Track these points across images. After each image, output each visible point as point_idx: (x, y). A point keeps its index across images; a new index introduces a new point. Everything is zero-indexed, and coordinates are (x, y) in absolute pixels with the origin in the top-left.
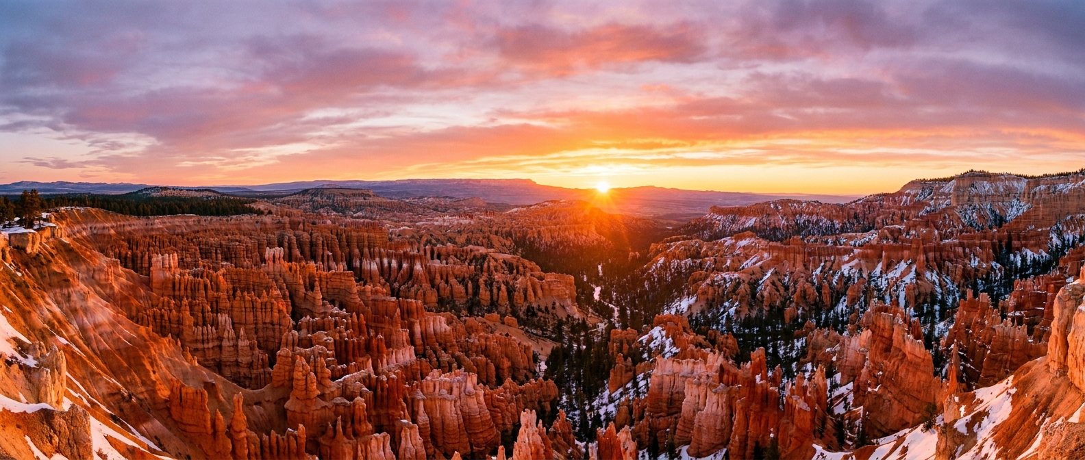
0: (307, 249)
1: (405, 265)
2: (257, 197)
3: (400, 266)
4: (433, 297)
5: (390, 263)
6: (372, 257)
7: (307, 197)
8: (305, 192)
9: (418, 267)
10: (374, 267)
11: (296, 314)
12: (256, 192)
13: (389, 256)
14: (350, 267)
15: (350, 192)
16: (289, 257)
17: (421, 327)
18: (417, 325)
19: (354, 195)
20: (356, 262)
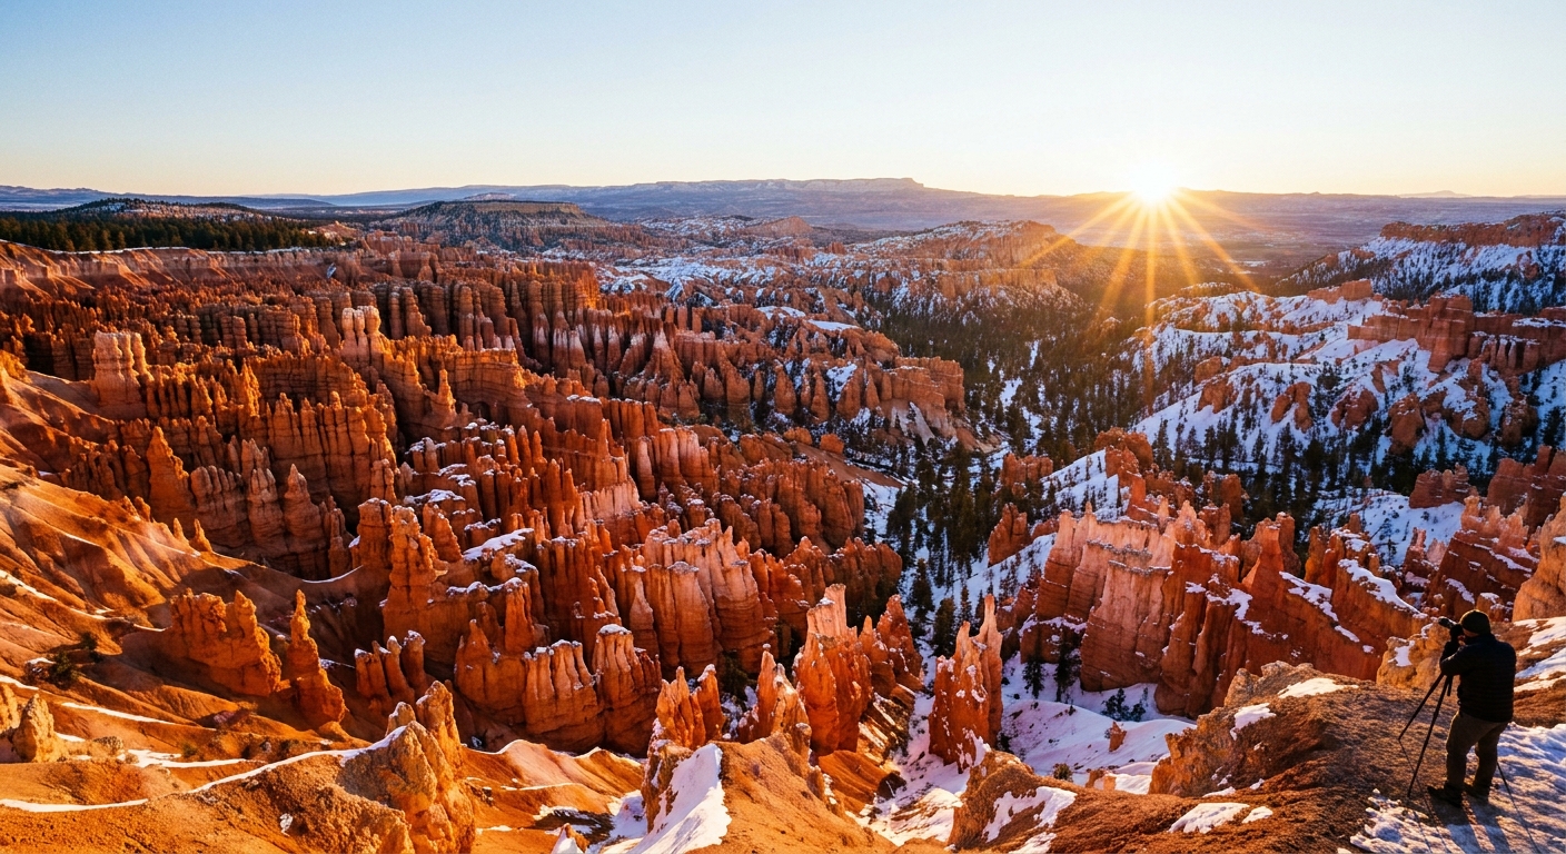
0: (440, 313)
1: (637, 340)
3: (625, 343)
4: (687, 396)
5: (605, 337)
6: (572, 324)
7: (439, 219)
8: (435, 208)
9: (660, 341)
10: (577, 343)
12: (339, 208)
13: (605, 323)
14: (528, 342)
15: (533, 209)
16: (404, 329)
17: (652, 452)
18: (644, 448)
19: (542, 214)
20: (540, 334)
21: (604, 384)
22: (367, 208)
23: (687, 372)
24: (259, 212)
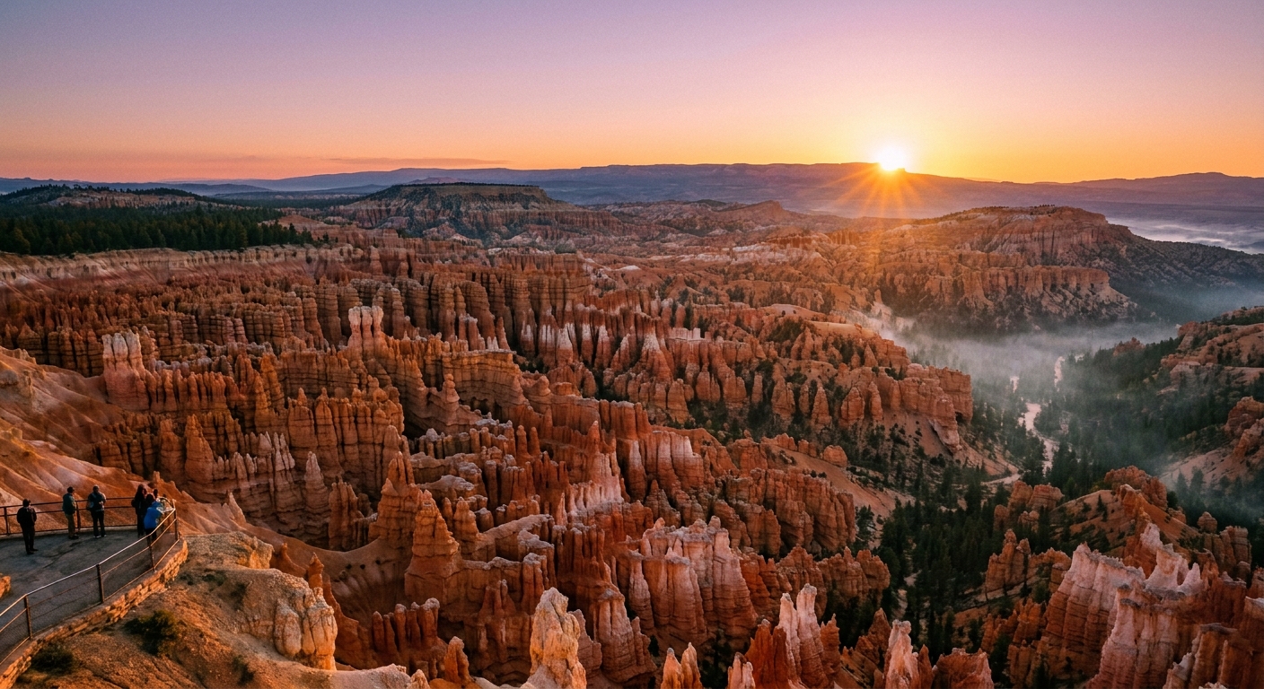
0: (422, 312)
1: (626, 339)
2: (285, 204)
3: (616, 344)
5: (595, 337)
6: (559, 321)
8: (395, 191)
10: (566, 343)
11: (413, 430)
12: (279, 193)
13: (594, 319)
14: (515, 342)
15: (495, 192)
16: (389, 329)
17: (644, 450)
18: (634, 444)
19: (502, 198)
20: (527, 332)
21: (592, 385)
22: (323, 193)
23: (680, 372)
24: (204, 199)
